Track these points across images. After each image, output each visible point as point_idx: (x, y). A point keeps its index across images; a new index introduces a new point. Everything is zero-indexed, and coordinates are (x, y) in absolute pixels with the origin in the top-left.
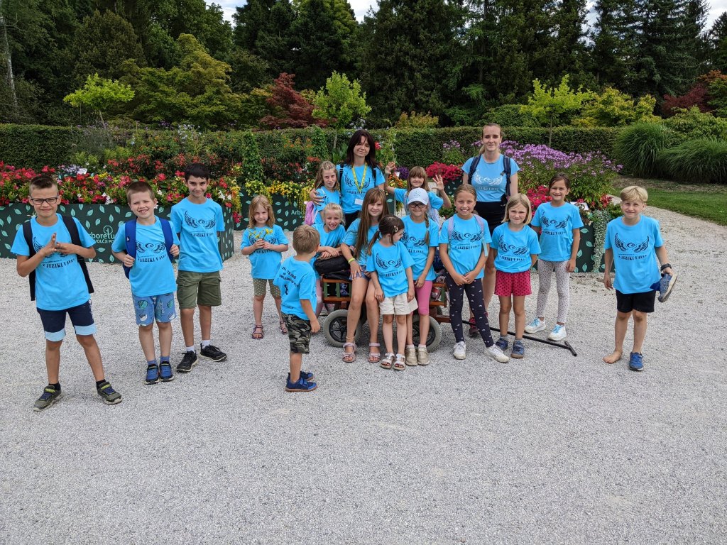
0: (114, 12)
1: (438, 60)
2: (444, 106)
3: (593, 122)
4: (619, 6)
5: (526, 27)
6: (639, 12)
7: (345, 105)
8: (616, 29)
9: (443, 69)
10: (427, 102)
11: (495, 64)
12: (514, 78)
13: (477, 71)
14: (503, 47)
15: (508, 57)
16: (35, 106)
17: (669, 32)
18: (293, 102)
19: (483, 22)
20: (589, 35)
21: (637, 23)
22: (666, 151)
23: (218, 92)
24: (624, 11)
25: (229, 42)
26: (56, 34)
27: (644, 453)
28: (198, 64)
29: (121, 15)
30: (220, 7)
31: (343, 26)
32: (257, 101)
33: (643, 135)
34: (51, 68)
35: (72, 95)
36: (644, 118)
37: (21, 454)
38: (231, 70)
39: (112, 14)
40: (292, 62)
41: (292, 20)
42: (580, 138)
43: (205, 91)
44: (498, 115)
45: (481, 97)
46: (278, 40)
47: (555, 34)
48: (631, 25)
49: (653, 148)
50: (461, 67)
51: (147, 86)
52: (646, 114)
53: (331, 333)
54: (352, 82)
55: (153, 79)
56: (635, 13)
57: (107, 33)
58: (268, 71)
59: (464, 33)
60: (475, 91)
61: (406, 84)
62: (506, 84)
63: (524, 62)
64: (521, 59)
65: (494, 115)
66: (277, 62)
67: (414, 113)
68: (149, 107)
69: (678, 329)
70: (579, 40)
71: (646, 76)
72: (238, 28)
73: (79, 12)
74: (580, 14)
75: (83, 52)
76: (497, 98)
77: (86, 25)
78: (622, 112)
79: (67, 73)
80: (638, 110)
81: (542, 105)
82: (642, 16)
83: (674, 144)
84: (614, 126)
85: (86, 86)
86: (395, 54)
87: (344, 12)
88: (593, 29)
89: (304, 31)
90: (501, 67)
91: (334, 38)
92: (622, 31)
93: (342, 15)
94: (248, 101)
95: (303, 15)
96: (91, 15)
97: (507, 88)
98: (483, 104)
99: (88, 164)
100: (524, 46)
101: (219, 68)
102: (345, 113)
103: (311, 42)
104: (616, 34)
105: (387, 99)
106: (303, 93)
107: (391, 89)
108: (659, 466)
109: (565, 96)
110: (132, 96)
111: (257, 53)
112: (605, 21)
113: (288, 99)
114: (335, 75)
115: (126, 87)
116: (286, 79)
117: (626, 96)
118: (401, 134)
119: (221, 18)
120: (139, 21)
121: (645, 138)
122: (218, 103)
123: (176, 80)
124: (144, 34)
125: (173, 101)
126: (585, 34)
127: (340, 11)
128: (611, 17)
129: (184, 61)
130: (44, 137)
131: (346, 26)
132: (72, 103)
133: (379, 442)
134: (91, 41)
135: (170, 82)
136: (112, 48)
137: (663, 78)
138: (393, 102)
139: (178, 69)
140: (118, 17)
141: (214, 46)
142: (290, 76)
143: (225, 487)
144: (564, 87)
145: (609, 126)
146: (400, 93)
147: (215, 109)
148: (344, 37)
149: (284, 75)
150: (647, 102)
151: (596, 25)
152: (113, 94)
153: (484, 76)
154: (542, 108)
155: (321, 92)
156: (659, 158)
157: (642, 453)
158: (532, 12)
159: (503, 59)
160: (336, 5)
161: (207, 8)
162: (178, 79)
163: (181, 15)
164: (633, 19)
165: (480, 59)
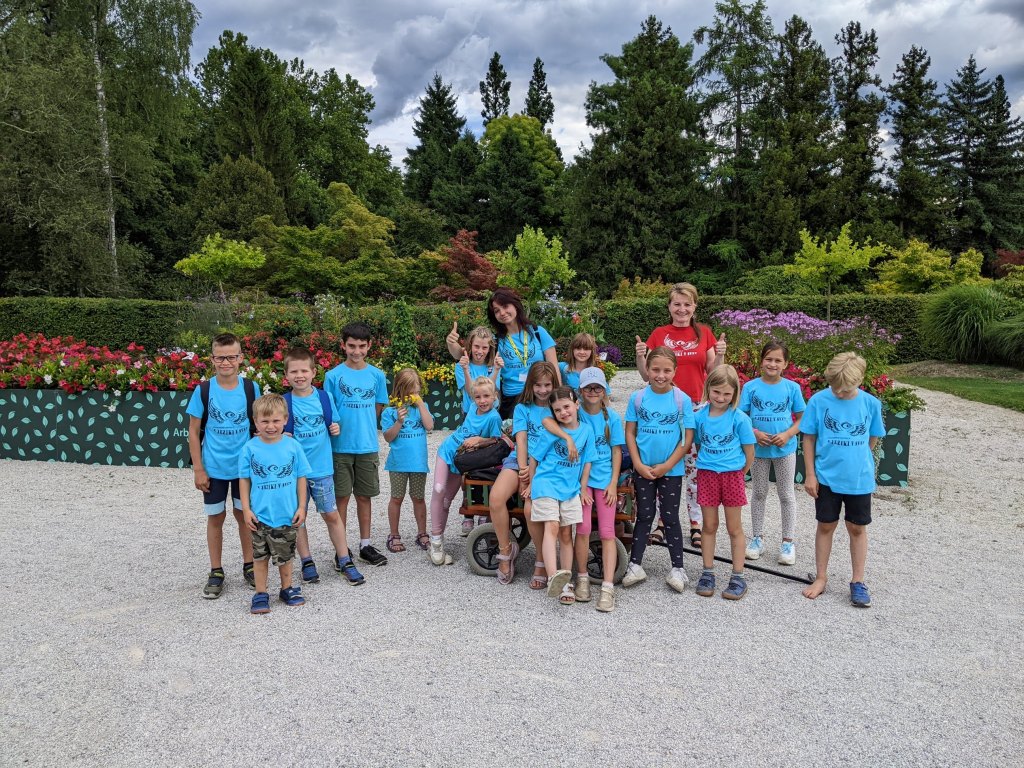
0: (250, 157)
1: (673, 209)
2: (683, 270)
3: (895, 287)
4: (925, 132)
5: (795, 163)
6: (955, 139)
7: (541, 269)
8: (924, 163)
9: (680, 221)
10: (660, 264)
11: (754, 213)
12: (781, 230)
13: (730, 223)
14: (763, 191)
15: (771, 203)
16: (140, 276)
17: (1000, 163)
18: (475, 267)
19: (735, 158)
20: (886, 171)
21: (954, 154)
22: (996, 325)
23: (376, 256)
24: (934, 139)
25: (398, 194)
26: (174, 186)
27: (891, 720)
28: (351, 221)
29: (259, 161)
30: (387, 150)
31: (545, 170)
32: (428, 267)
33: (962, 304)
34: (166, 229)
35: (185, 260)
36: (967, 281)
37: (40, 696)
38: (394, 228)
39: (247, 160)
40: (477, 217)
41: (479, 163)
42: (874, 310)
43: (359, 255)
44: (757, 280)
45: (734, 257)
46: (459, 189)
47: (836, 172)
48: (946, 157)
49: (977, 321)
50: (706, 217)
51: (285, 249)
52: (971, 276)
53: (476, 556)
54: (550, 239)
55: (292, 241)
56: (950, 140)
57: (239, 185)
58: (445, 229)
59: (709, 174)
60: (726, 248)
61: (630, 242)
62: (770, 239)
63: (794, 209)
64: (789, 207)
65: (752, 280)
66: (457, 217)
67: (638, 278)
68: (285, 277)
69: (978, 561)
70: (871, 178)
71: (972, 224)
72: (410, 176)
73: (206, 159)
74: (870, 144)
75: (207, 208)
76: (757, 258)
77: (213, 174)
78: (936, 273)
79: (186, 235)
80: (958, 270)
81: (814, 265)
82: (959, 145)
83: (1008, 315)
84: (924, 292)
85: (204, 249)
86: (614, 203)
87: (546, 150)
88: (891, 164)
89: (494, 176)
90: (762, 217)
91: (533, 184)
92: (932, 165)
93: (544, 155)
94: (416, 267)
95: (493, 157)
96: (220, 161)
97: (771, 244)
98: (739, 266)
99: (196, 346)
100: (793, 188)
101: (378, 226)
102: (541, 279)
103: (503, 191)
104: (924, 169)
105: (604, 262)
106: (488, 256)
107: (609, 250)
108: (910, 737)
109: (846, 252)
110: (262, 262)
111: (431, 206)
112: (908, 150)
113: (468, 264)
114: (528, 231)
115: (255, 250)
116: (466, 238)
117: (941, 252)
118: (618, 306)
119: (388, 164)
120: (281, 170)
121: (965, 307)
122: (376, 269)
123: (323, 242)
124: (287, 185)
125: (317, 268)
126: (881, 171)
127: (541, 150)
128: (915, 147)
129: (334, 218)
130: (147, 315)
131: (549, 168)
132: (185, 271)
133: (515, 695)
134: (218, 194)
135: (314, 244)
136: (244, 203)
137: (996, 227)
138: (612, 266)
139: (325, 227)
140: (254, 164)
141: (378, 199)
142: (471, 233)
143: (294, 744)
144: (844, 238)
145: (918, 293)
146: (623, 254)
147: (371, 277)
148: (548, 183)
149: (463, 232)
150: (971, 258)
151: (895, 158)
152: (238, 259)
153: (739, 230)
154: (814, 268)
155: (509, 253)
156: (987, 335)
157: (887, 719)
158: (803, 144)
159: (764, 207)
160: (536, 143)
161: (371, 152)
162: (324, 239)
163: (337, 161)
164: (947, 149)
165: (732, 206)
